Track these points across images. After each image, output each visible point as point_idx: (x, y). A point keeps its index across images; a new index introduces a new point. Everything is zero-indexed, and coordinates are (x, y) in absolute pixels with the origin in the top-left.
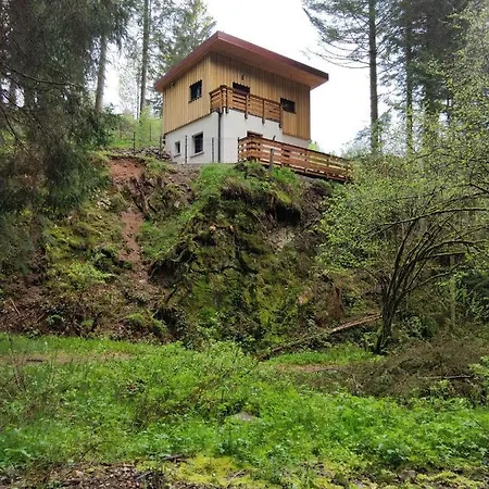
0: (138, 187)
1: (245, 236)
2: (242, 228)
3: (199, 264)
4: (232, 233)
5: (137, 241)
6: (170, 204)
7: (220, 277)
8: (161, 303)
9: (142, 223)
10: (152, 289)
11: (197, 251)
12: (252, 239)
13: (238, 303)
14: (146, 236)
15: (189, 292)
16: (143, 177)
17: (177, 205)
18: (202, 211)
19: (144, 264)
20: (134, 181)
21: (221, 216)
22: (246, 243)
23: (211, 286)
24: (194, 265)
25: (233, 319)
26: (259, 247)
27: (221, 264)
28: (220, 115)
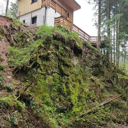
0: (8, 30)
1: (63, 58)
2: (61, 54)
3: (41, 70)
4: (57, 56)
5: (6, 55)
6: (24, 40)
7: (51, 77)
8: (21, 91)
9: (9, 47)
10: (15, 82)
11: (40, 63)
12: (66, 59)
13: (60, 91)
14: (12, 53)
15: (36, 84)
16: (11, 26)
17: (28, 40)
18: (43, 43)
19: (10, 67)
20: (6, 27)
21: (52, 47)
22: (63, 61)
23: (47, 81)
24: (39, 70)
25: (58, 99)
26: (69, 64)
27: (52, 70)
28: (46, 8)
